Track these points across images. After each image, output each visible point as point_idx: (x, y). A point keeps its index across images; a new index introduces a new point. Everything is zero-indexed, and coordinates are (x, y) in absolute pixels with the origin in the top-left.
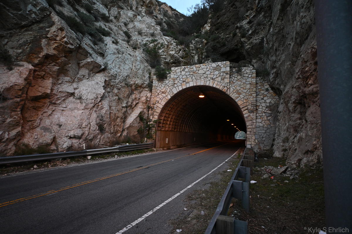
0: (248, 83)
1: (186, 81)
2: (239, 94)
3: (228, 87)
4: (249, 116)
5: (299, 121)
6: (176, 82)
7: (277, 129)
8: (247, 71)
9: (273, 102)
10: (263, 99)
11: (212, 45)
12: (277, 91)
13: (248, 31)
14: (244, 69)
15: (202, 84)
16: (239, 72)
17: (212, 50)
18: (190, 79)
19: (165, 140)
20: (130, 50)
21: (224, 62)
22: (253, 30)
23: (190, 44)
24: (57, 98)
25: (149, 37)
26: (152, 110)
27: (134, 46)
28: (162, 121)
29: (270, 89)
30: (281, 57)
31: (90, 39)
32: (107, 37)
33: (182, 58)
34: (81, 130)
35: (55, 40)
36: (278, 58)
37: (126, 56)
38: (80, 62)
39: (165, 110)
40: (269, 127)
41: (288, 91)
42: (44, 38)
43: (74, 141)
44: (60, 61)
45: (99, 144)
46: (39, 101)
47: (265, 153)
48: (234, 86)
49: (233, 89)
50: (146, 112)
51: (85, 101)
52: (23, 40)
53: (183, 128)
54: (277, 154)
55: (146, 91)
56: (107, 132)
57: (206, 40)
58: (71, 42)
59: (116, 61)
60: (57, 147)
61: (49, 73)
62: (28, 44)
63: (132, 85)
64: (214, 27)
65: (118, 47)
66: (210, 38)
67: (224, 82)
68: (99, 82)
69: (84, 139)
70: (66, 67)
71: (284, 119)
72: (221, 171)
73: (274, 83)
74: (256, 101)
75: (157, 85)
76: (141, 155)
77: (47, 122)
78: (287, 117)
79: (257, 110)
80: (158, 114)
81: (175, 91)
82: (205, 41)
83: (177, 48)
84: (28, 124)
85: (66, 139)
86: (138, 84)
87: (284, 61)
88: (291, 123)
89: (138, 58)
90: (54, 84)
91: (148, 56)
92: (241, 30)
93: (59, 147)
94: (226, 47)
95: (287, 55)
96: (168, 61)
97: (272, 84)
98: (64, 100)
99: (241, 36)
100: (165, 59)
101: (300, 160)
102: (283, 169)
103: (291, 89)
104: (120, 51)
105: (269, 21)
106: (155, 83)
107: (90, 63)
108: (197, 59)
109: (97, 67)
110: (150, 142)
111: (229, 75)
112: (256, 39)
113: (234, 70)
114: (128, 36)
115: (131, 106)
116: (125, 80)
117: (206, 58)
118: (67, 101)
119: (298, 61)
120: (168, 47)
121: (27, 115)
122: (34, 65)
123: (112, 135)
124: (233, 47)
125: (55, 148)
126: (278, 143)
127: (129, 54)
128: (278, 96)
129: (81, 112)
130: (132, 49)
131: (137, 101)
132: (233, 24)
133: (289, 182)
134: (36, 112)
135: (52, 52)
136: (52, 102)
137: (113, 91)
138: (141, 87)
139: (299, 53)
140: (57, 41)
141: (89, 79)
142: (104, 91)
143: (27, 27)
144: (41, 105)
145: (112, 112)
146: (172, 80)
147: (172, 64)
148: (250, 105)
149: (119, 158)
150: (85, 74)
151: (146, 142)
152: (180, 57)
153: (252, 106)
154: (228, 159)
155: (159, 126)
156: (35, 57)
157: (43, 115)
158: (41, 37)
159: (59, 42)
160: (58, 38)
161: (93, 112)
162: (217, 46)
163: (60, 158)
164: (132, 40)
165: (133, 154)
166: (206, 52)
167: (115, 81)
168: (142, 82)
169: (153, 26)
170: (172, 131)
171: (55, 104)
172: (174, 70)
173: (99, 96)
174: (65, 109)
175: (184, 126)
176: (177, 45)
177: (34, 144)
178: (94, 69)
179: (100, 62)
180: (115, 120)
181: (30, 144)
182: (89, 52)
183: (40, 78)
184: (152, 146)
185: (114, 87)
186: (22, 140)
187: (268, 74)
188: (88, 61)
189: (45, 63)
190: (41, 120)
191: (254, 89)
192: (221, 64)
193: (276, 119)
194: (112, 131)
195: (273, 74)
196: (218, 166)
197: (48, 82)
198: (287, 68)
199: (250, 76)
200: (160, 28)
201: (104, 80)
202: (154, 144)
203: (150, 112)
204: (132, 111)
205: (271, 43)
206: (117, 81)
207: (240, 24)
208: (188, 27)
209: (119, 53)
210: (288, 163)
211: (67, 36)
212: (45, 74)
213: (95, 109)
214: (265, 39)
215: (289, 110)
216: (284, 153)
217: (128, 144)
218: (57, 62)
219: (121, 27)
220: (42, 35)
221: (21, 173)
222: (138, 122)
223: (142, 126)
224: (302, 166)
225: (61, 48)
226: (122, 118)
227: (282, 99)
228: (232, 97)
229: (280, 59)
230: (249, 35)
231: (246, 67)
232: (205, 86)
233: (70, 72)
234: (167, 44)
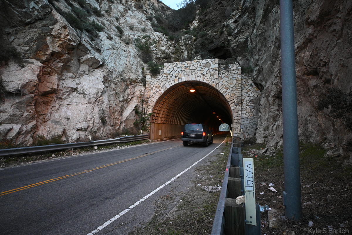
0: (235, 78)
1: (179, 76)
2: (227, 89)
3: (217, 82)
4: (236, 108)
5: (277, 112)
6: (169, 77)
7: (259, 120)
8: (235, 68)
9: (256, 96)
10: (247, 93)
11: (200, 42)
12: (259, 87)
13: (234, 30)
14: (231, 66)
15: (193, 79)
16: (227, 68)
17: (201, 46)
18: (182, 75)
19: (158, 132)
20: (123, 45)
21: (214, 59)
22: (239, 30)
23: (180, 40)
24: (63, 93)
25: (141, 33)
26: (146, 104)
27: (126, 41)
28: (155, 115)
29: (253, 84)
30: (263, 56)
31: (87, 35)
32: (101, 33)
33: (173, 54)
34: (86, 123)
35: (59, 37)
36: (261, 58)
37: (120, 52)
38: (81, 58)
39: (158, 104)
40: (252, 117)
41: (269, 87)
42: (49, 36)
43: (81, 133)
44: (64, 58)
45: (102, 136)
46: (48, 96)
47: (250, 140)
48: (222, 82)
49: (221, 84)
50: (141, 106)
51: (88, 96)
52: (28, 37)
53: (174, 121)
54: (259, 141)
55: (140, 85)
56: (108, 125)
57: (195, 36)
58: (74, 40)
59: (111, 56)
60: (67, 139)
61: (55, 69)
62: (34, 42)
63: (127, 80)
64: (202, 24)
65: (113, 43)
66: (198, 35)
67: (213, 78)
68: (99, 78)
69: (89, 131)
70: (69, 64)
71: (265, 111)
72: (215, 154)
73: (257, 79)
74: (242, 95)
75: (150, 80)
76: (139, 146)
77: (56, 116)
78: (267, 109)
79: (242, 103)
80: (152, 108)
81: (168, 87)
82: (194, 38)
83: (167, 43)
84: (40, 118)
85: (74, 131)
86: (133, 79)
87: (265, 61)
88: (270, 114)
89: (131, 53)
90: (59, 80)
91: (140, 51)
92: (228, 29)
93: (69, 138)
94: (213, 44)
95: (269, 55)
96: (160, 56)
97: (255, 80)
98: (68, 95)
99: (227, 35)
100: (157, 54)
101: (277, 143)
102: (264, 150)
103: (271, 85)
104: (115, 47)
105: (253, 22)
106: (149, 78)
107: (90, 59)
108: (186, 55)
109: (96, 63)
110: (145, 133)
111: (218, 71)
112: (241, 38)
113: (222, 67)
114: (120, 30)
115: (126, 100)
116: (121, 75)
117: (196, 54)
118: (71, 96)
119: (277, 61)
120: (159, 43)
121: (39, 109)
122: (42, 62)
123: (112, 128)
124: (220, 44)
125: (66, 140)
126: (260, 131)
127: (123, 49)
128: (260, 91)
129: (85, 106)
130: (125, 45)
131: (132, 96)
132: (220, 22)
133: (269, 159)
134: (46, 107)
135: (57, 49)
136: (59, 97)
137: (111, 86)
138: (135, 81)
139: (278, 55)
140: (61, 39)
141: (89, 75)
142: (104, 86)
143: (31, 24)
144: (49, 99)
145: (111, 106)
146: (165, 76)
147: (163, 59)
148: (236, 98)
149: (121, 148)
150: (85, 69)
151: (142, 133)
152: (171, 52)
153: (238, 99)
154: (218, 146)
155: (152, 119)
156: (43, 54)
157: (52, 110)
158: (46, 35)
159: (64, 39)
160: (62, 36)
161: (96, 106)
162: (205, 43)
163: (72, 148)
164: (124, 35)
165: (133, 145)
166: (195, 48)
167: (112, 76)
168: (137, 77)
169: (144, 21)
170: (163, 123)
171: (61, 98)
172: (166, 66)
173: (100, 91)
174: (70, 103)
175: (174, 119)
176: (167, 41)
177: (47, 135)
178: (93, 65)
179: (98, 58)
180: (114, 113)
181: (44, 135)
182: (88, 48)
183: (47, 74)
184: (147, 137)
185: (111, 82)
186: (37, 132)
187: (252, 71)
188: (88, 57)
189: (51, 60)
190: (51, 114)
191: (239, 84)
192: (210, 61)
193: (258, 111)
194: (112, 124)
195: (256, 71)
196: (212, 152)
197: (55, 78)
198: (268, 67)
199: (236, 72)
200: (151, 23)
201: (103, 76)
202: (149, 136)
203: (144, 106)
204: (128, 105)
205: (255, 43)
206: (114, 76)
207: (226, 23)
208: (177, 23)
209: (114, 49)
210: (268, 146)
211: (70, 33)
212: (51, 71)
213: (97, 103)
214: (249, 38)
215: (269, 103)
216: (264, 140)
217: (127, 136)
218: (61, 58)
219: (113, 22)
220: (46, 33)
221: (43, 160)
222: (134, 116)
223: (138, 119)
224: (278, 148)
225: (65, 45)
226: (119, 112)
227: (264, 93)
228: (221, 92)
229: (262, 59)
230: (235, 34)
231: (233, 65)
232: (196, 81)
233: (72, 68)
234: (158, 39)
